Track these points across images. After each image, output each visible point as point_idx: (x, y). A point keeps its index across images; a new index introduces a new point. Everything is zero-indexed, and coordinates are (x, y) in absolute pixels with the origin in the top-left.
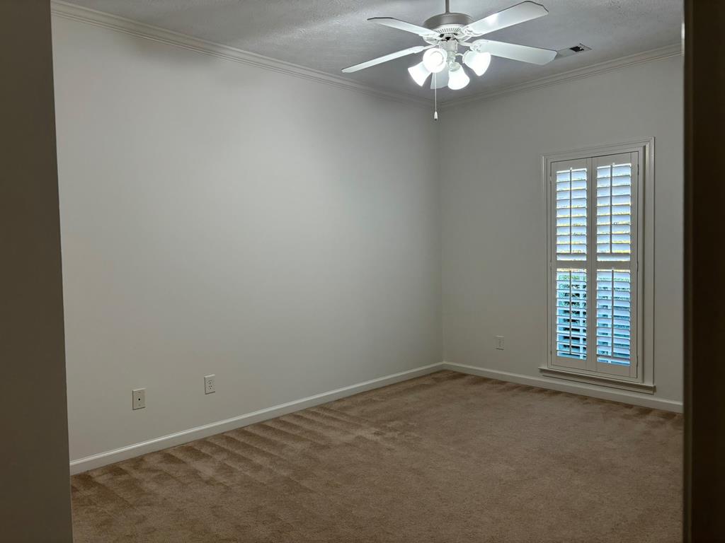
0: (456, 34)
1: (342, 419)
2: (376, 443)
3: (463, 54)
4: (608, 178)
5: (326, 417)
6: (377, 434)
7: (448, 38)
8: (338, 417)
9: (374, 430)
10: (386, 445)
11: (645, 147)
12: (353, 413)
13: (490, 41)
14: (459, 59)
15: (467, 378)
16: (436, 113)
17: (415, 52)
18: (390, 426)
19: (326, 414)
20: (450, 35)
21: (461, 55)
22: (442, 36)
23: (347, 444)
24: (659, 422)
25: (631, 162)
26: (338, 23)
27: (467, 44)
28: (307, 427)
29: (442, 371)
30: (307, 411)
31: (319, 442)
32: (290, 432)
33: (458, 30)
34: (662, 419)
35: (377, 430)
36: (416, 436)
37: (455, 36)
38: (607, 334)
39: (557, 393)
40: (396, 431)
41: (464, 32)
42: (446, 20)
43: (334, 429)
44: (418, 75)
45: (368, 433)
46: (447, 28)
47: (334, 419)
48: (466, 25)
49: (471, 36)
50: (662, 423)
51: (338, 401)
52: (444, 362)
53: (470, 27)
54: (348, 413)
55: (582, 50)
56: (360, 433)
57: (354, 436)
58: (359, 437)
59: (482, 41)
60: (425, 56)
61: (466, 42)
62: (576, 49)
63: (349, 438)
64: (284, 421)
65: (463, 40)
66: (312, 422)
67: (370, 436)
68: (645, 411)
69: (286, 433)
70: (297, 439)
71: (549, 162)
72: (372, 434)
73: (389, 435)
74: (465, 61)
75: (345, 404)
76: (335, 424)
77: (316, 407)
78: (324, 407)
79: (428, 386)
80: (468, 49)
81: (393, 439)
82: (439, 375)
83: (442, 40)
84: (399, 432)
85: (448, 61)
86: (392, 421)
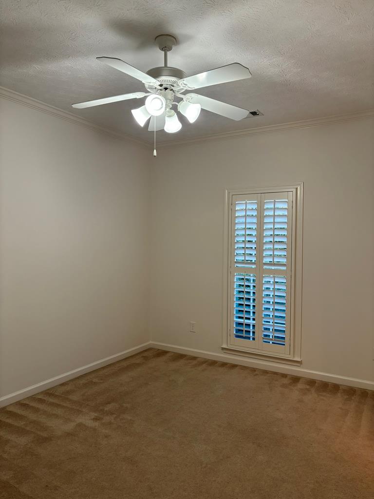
0: (173, 86)
1: (65, 405)
2: (95, 430)
3: (178, 103)
4: (271, 209)
5: (52, 404)
6: (96, 419)
7: (166, 89)
8: (62, 403)
9: (94, 415)
10: (104, 431)
11: (297, 189)
12: (75, 397)
13: (199, 96)
14: (175, 108)
15: (168, 355)
16: (155, 150)
17: (138, 97)
18: (107, 409)
19: (51, 400)
20: (168, 86)
21: (177, 104)
22: (161, 85)
23: (69, 434)
24: (307, 389)
25: (288, 199)
26: (70, 65)
27: (182, 96)
28: (32, 416)
29: (149, 350)
30: (33, 398)
31: (42, 434)
32: (16, 424)
33: (175, 82)
34: (308, 387)
35: (96, 415)
36: (129, 418)
37: (172, 88)
38: (269, 322)
39: (234, 366)
40: (112, 414)
41: (180, 84)
42: (165, 72)
43: (57, 416)
44: (140, 116)
45: (87, 419)
46: (166, 79)
47: (58, 406)
48: (181, 78)
49: (185, 88)
50: (308, 390)
51: (63, 385)
52: (151, 342)
53: (186, 80)
54: (70, 397)
55: (258, 114)
56: (81, 419)
57: (76, 424)
58: (80, 425)
59: (193, 95)
60: (147, 101)
61: (181, 93)
62: (254, 113)
63: (70, 427)
64: (10, 412)
65: (178, 92)
66: (36, 410)
67: (90, 423)
68: (296, 380)
69: (10, 426)
70: (21, 431)
71: (231, 194)
72: (92, 419)
73: (107, 419)
74: (180, 109)
75: (68, 388)
76: (59, 411)
77: (42, 393)
78: (49, 392)
79: (139, 365)
80: (182, 99)
81: (110, 423)
82: (146, 354)
83: (161, 90)
84: (115, 416)
85: (166, 108)
86: (109, 403)
